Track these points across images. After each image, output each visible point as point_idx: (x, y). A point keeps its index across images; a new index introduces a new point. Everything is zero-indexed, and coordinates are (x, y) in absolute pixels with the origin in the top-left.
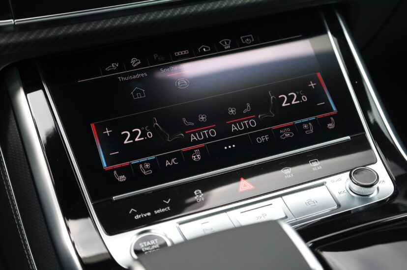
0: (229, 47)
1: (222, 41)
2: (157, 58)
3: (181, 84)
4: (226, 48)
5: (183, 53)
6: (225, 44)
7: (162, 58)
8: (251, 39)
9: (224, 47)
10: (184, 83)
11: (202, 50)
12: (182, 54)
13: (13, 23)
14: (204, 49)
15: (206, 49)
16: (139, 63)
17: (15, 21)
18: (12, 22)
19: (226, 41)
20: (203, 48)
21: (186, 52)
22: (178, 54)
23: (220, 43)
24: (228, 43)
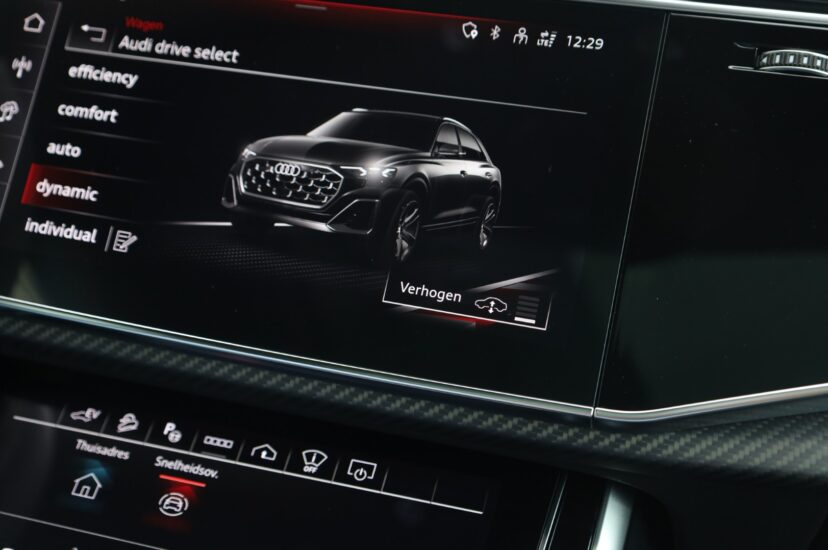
0: (314, 470)
1: (311, 451)
3: (171, 505)
4: (307, 469)
5: (222, 443)
6: (309, 460)
8: (369, 474)
9: (304, 465)
10: (175, 506)
11: (259, 452)
12: (218, 444)
14: (264, 453)
15: (270, 454)
16: (133, 427)
19: (318, 455)
21: (227, 444)
22: (210, 440)
23: (304, 453)
24: (317, 461)
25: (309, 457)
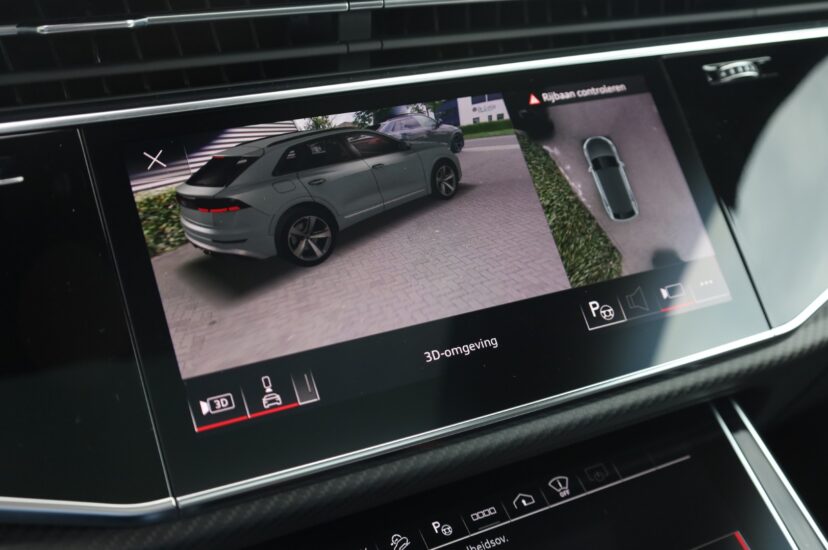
0: (568, 492)
1: (554, 480)
2: (439, 529)
4: (563, 495)
5: (487, 513)
6: (558, 487)
7: (449, 528)
8: (604, 473)
9: (558, 493)
11: (519, 502)
12: (484, 515)
13: (174, 503)
14: (524, 502)
15: (528, 500)
16: (407, 544)
17: (179, 499)
18: (171, 502)
19: (560, 480)
20: (522, 498)
21: (490, 511)
22: (477, 516)
23: (550, 484)
24: (564, 485)
25: (555, 484)
